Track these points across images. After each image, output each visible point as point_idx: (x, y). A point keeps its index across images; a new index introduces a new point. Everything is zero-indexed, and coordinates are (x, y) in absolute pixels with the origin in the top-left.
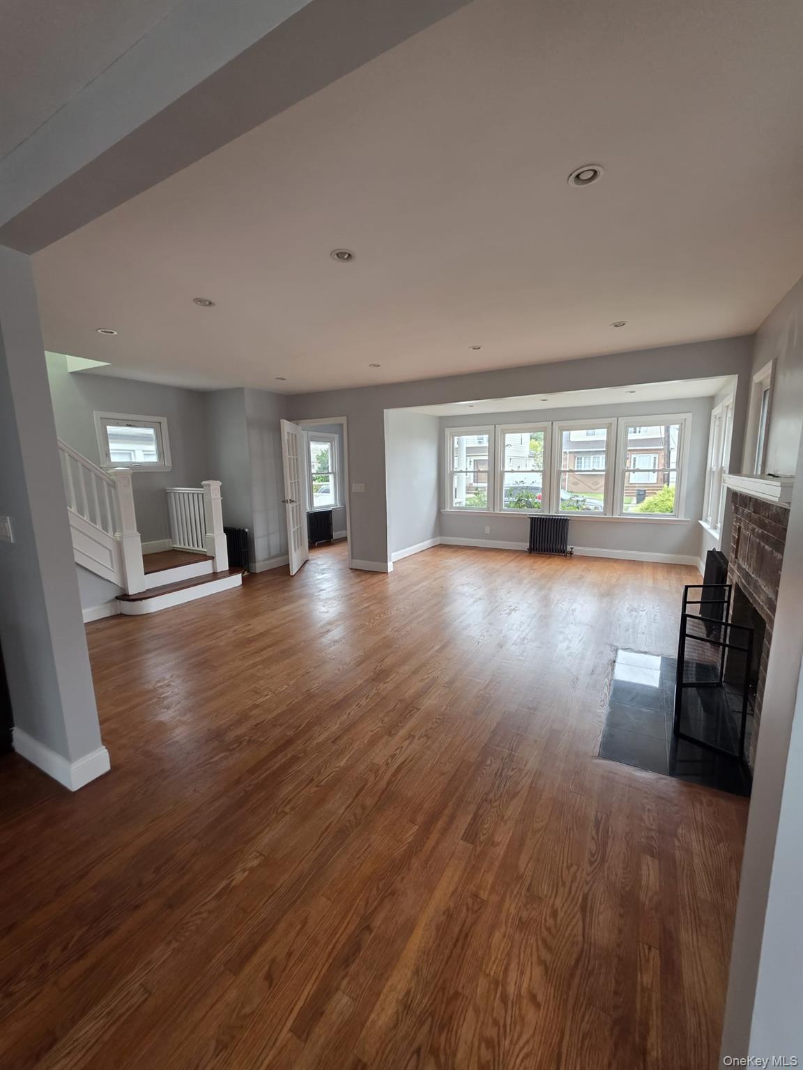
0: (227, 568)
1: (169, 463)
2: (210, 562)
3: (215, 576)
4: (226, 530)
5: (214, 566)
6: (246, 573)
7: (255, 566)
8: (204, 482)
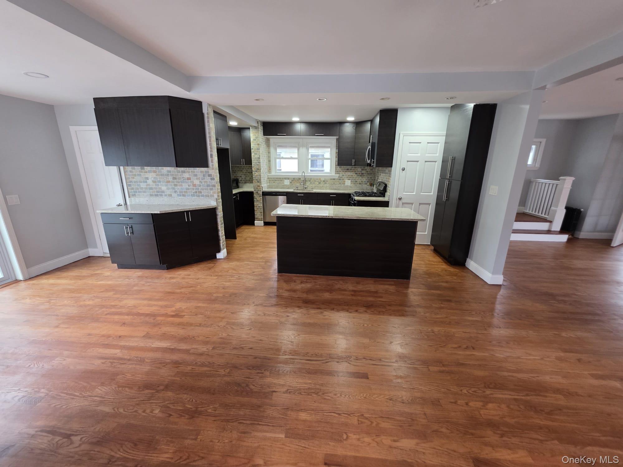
0: (559, 230)
1: (538, 165)
2: (548, 224)
3: (549, 232)
4: (567, 208)
5: (550, 226)
6: (570, 237)
7: (580, 234)
8: (561, 178)
